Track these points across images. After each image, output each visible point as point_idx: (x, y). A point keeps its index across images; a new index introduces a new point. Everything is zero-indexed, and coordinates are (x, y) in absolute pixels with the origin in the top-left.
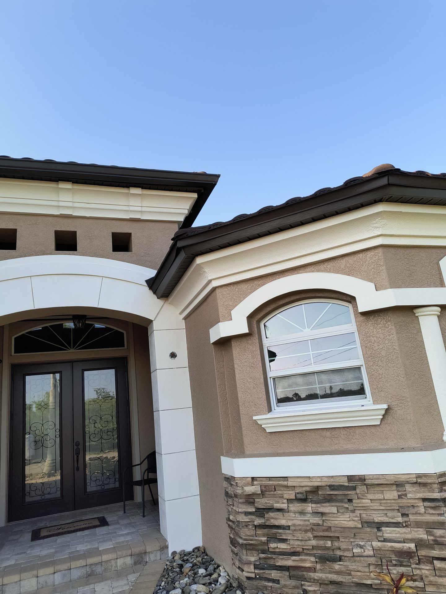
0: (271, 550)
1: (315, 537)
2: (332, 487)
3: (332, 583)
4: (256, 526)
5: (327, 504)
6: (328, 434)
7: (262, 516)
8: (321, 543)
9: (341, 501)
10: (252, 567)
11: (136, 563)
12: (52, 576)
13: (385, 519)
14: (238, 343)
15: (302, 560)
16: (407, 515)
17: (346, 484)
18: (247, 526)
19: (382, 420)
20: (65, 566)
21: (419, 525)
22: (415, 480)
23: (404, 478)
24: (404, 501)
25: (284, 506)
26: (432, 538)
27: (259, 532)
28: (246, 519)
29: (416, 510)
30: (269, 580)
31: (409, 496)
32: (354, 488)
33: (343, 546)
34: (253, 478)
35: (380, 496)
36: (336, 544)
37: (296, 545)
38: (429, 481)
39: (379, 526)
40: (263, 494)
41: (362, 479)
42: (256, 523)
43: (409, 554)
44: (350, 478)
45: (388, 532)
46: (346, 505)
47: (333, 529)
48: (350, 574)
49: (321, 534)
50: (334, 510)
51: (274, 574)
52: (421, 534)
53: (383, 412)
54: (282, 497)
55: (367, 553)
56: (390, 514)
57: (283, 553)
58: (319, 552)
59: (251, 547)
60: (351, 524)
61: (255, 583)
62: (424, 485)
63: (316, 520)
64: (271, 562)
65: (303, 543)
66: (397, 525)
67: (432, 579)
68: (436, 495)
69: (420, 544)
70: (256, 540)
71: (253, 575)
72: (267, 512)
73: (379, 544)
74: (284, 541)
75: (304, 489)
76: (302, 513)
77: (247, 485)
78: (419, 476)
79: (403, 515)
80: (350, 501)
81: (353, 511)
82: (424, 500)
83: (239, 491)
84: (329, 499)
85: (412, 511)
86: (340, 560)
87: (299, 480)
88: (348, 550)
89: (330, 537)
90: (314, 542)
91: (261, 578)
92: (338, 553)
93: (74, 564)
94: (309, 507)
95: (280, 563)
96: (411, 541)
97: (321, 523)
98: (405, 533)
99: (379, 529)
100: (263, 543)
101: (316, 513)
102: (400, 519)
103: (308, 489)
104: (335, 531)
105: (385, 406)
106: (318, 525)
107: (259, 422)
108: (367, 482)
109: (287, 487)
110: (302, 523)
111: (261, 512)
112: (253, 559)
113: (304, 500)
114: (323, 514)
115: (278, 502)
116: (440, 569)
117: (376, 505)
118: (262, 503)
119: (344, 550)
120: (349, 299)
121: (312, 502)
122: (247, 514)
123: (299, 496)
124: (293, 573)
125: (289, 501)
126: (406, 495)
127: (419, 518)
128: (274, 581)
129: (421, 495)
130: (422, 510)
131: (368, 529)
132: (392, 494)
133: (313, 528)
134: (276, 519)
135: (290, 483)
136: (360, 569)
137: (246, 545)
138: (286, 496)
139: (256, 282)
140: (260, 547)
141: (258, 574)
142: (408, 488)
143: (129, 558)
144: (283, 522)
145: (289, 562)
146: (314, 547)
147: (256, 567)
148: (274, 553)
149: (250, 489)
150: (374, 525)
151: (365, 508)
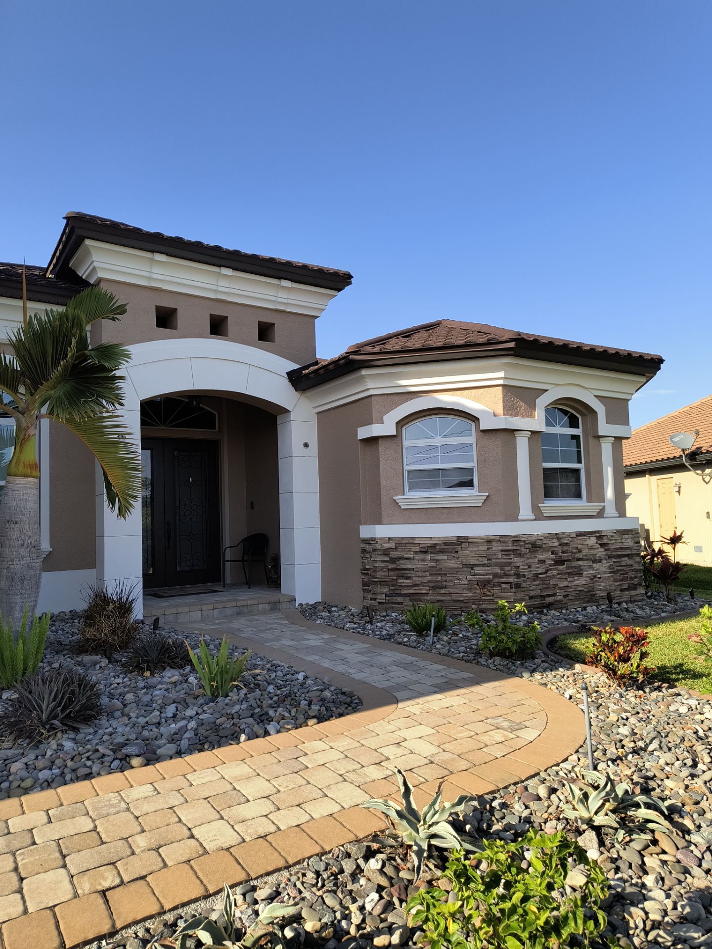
0: (398, 584)
1: (430, 574)
2: (445, 544)
3: (438, 601)
4: (389, 569)
5: (441, 554)
6: (446, 511)
7: (395, 563)
8: (434, 578)
9: (451, 552)
10: (384, 596)
11: (272, 609)
12: (212, 611)
13: (478, 563)
14: (384, 442)
15: (420, 589)
16: (491, 559)
17: (456, 542)
18: (382, 569)
19: (483, 503)
20: (222, 605)
21: (496, 565)
22: (498, 539)
23: (492, 538)
24: (490, 552)
25: (412, 556)
26: (503, 572)
27: (391, 573)
28: (382, 565)
29: (497, 556)
30: (395, 603)
31: (494, 548)
32: (460, 544)
33: (448, 579)
34: (389, 538)
35: (476, 549)
36: (444, 578)
37: (417, 580)
38: (507, 540)
39: (472, 566)
40: (396, 548)
41: (466, 539)
42: (389, 567)
43: (488, 582)
44: (459, 538)
45: (477, 570)
46: (454, 555)
47: (443, 569)
48: (451, 596)
49: (435, 573)
50: (446, 558)
51: (399, 599)
52: (497, 570)
53: (485, 498)
54: (410, 551)
55: (463, 583)
56: (480, 559)
57: (407, 586)
58: (432, 584)
59: (384, 583)
60: (456, 566)
61: (385, 606)
62: (504, 542)
63: (433, 564)
64: (398, 592)
65: (422, 579)
66: (484, 565)
67: (499, 594)
68: (510, 548)
69: (495, 575)
70: (388, 579)
71: (384, 601)
72: (398, 561)
73: (471, 577)
74: (408, 578)
75: (427, 545)
76: (423, 560)
77: (386, 542)
78: (501, 537)
79: (488, 559)
80: (457, 552)
81: (458, 558)
82: (502, 551)
83: (379, 547)
84: (443, 551)
85: (495, 557)
86: (446, 587)
87: (423, 539)
88: (451, 581)
89: (441, 574)
90: (429, 578)
91: (389, 603)
92: (445, 583)
93: (227, 605)
94: (428, 557)
95: (404, 592)
96: (490, 574)
97: (435, 566)
98: (488, 570)
99: (472, 569)
100: (394, 580)
101: (432, 560)
102: (486, 562)
103: (429, 545)
104: (444, 571)
105: (487, 494)
106: (433, 567)
107: (397, 501)
108: (469, 540)
109: (414, 544)
110: (422, 566)
111: (393, 560)
112: (385, 591)
113: (425, 552)
114: (437, 560)
115: (407, 554)
116: (504, 589)
117: (473, 554)
118: (394, 554)
119: (449, 582)
120: (473, 419)
121: (430, 553)
122: (383, 562)
123: (422, 550)
124: (412, 598)
125: (415, 553)
126: (492, 548)
127: (498, 561)
128: (398, 603)
129: (500, 548)
130: (500, 556)
131: (466, 569)
132: (483, 548)
133: (430, 569)
134: (404, 564)
135: (417, 541)
136: (457, 592)
137: (380, 582)
138: (414, 550)
139: (406, 396)
140: (391, 583)
141: (388, 600)
142: (494, 543)
143: (267, 605)
144: (410, 566)
145: (411, 591)
146: (429, 581)
147: (387, 595)
148: (401, 586)
149: (387, 546)
150: (470, 566)
151: (466, 556)
